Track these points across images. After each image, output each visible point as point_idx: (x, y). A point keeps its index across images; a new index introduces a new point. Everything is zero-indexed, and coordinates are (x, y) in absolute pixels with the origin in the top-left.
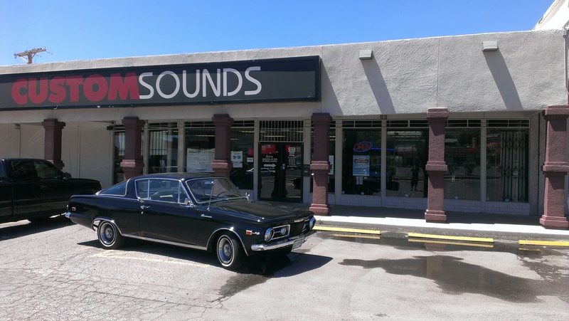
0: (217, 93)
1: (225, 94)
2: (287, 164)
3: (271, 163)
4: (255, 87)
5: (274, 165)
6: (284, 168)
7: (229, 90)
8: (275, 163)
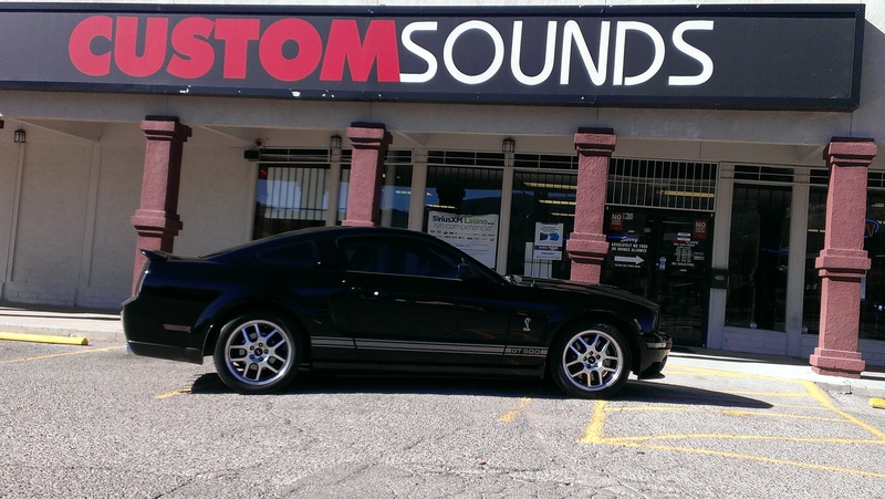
0: (598, 78)
1: (617, 81)
2: (672, 258)
3: (634, 255)
4: (695, 68)
5: (638, 260)
6: (663, 267)
7: (627, 73)
8: (641, 255)
